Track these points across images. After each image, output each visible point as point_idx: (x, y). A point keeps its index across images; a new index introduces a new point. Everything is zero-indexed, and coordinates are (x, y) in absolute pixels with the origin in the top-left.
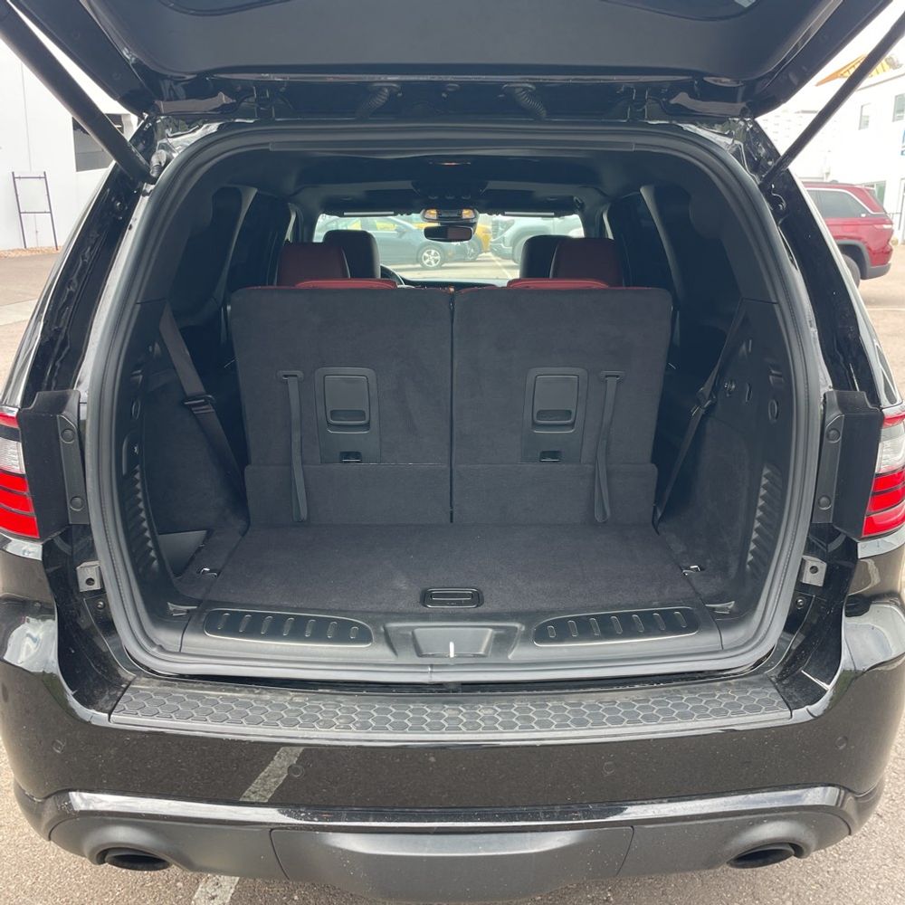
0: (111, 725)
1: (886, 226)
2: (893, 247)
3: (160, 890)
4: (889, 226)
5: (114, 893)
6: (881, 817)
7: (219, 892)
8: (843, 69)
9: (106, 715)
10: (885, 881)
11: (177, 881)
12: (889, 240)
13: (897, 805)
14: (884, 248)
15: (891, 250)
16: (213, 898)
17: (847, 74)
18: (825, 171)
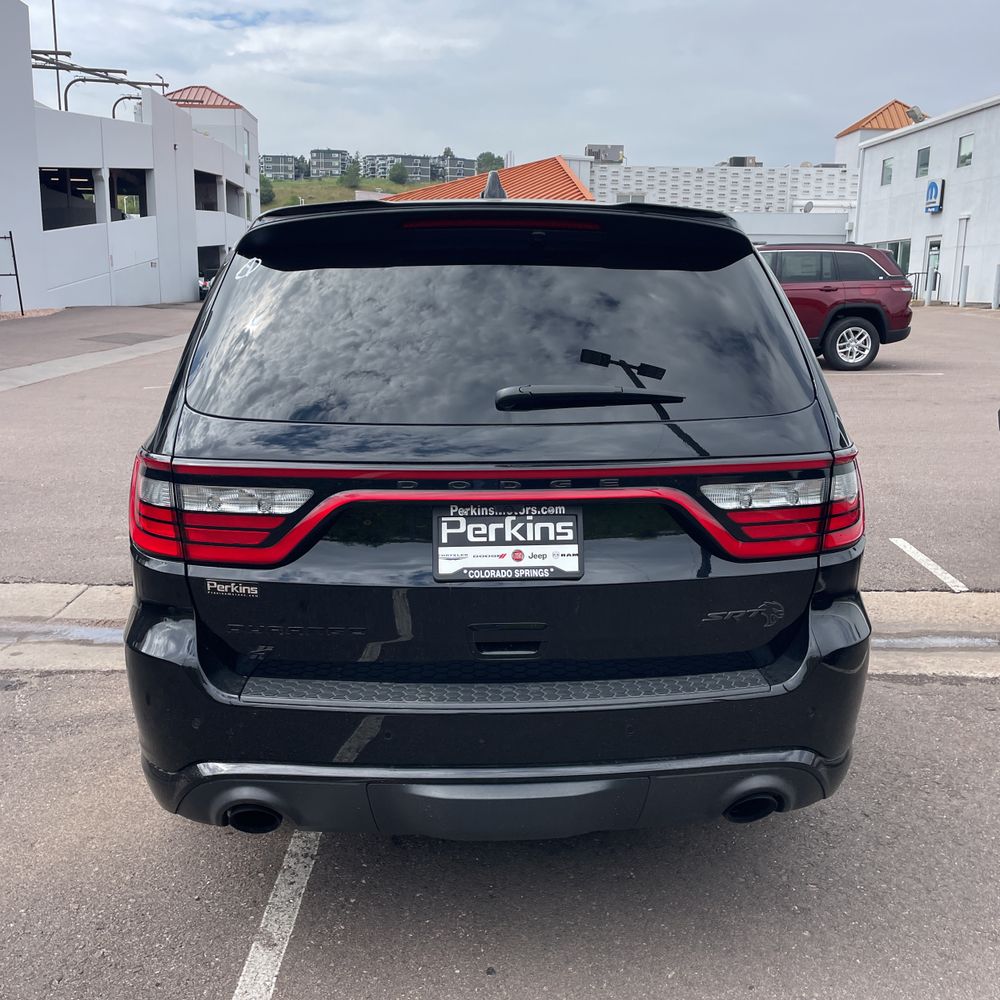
0: (241, 703)
1: (904, 289)
2: (913, 310)
3: (245, 880)
4: (908, 289)
5: (205, 883)
6: (867, 816)
7: (296, 879)
8: (870, 116)
9: (237, 696)
10: (867, 861)
11: (258, 872)
12: (908, 303)
13: (882, 808)
14: (903, 311)
15: (911, 313)
16: (292, 883)
17: (869, 126)
18: (847, 228)
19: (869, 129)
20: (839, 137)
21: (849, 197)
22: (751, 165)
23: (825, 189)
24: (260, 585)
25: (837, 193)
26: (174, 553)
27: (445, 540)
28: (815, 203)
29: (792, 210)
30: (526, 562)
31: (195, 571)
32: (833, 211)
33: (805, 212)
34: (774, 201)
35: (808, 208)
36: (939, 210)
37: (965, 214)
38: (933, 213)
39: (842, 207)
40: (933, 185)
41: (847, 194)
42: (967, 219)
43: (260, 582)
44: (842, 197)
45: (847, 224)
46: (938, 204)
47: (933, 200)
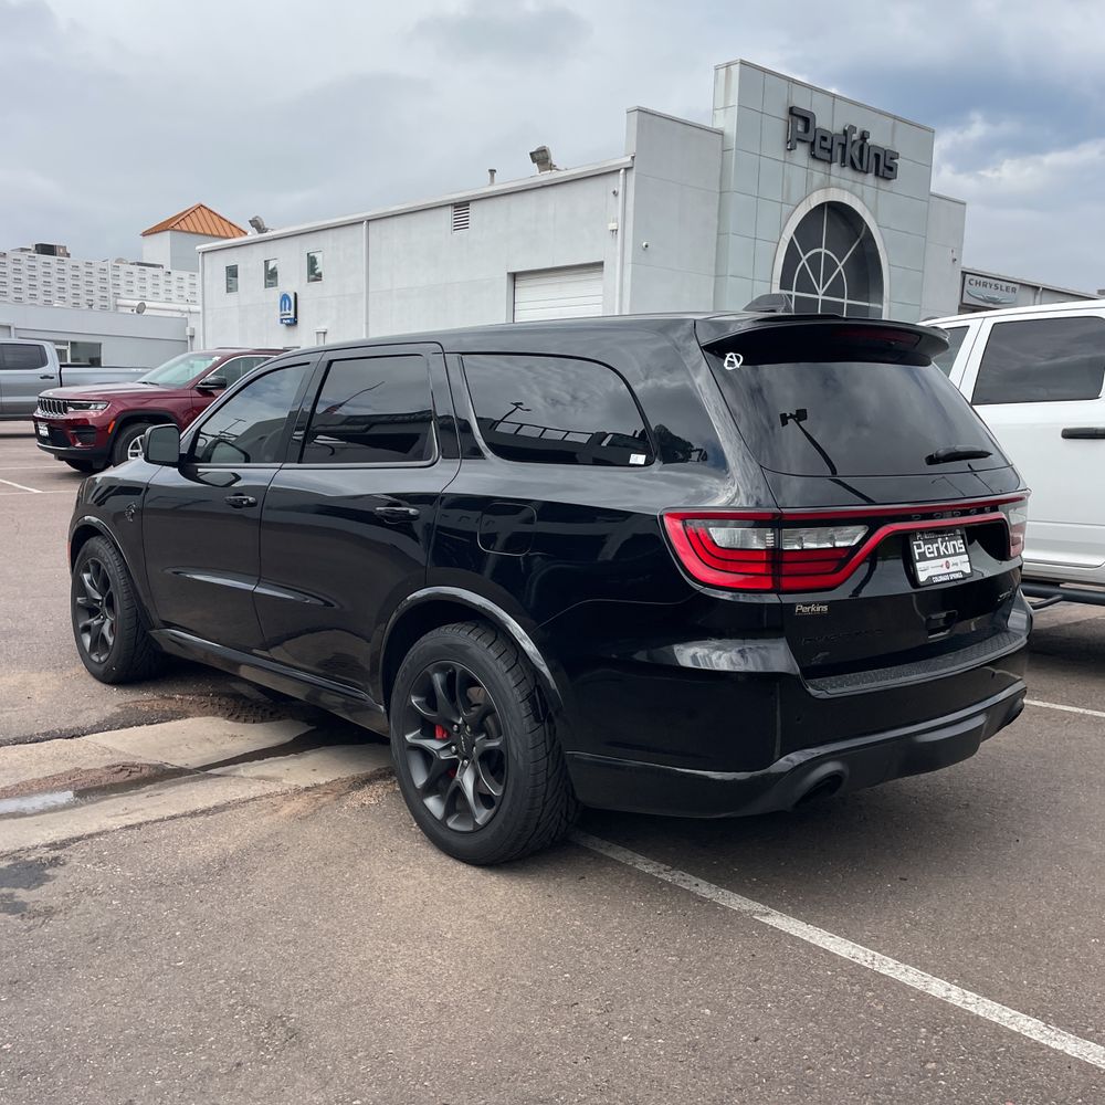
17: (177, 227)
18: (188, 334)
19: (177, 230)
20: (144, 234)
21: (176, 301)
22: (61, 255)
23: (150, 290)
24: (830, 604)
25: (163, 296)
26: (770, 586)
27: (917, 558)
28: (147, 304)
29: (117, 310)
30: (952, 569)
31: (787, 599)
32: (169, 314)
33: (138, 312)
34: (96, 298)
35: (141, 309)
36: (294, 322)
37: (322, 328)
38: (288, 325)
39: (179, 311)
40: (285, 297)
41: (174, 296)
42: (325, 333)
43: (831, 601)
44: (169, 300)
45: (188, 329)
46: (292, 316)
47: (288, 312)
